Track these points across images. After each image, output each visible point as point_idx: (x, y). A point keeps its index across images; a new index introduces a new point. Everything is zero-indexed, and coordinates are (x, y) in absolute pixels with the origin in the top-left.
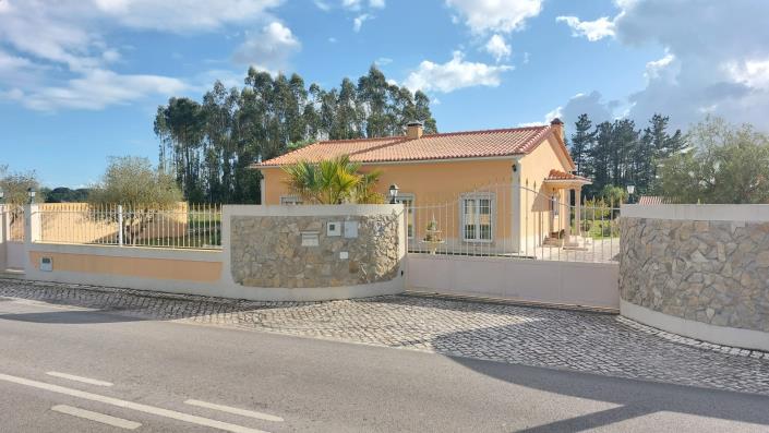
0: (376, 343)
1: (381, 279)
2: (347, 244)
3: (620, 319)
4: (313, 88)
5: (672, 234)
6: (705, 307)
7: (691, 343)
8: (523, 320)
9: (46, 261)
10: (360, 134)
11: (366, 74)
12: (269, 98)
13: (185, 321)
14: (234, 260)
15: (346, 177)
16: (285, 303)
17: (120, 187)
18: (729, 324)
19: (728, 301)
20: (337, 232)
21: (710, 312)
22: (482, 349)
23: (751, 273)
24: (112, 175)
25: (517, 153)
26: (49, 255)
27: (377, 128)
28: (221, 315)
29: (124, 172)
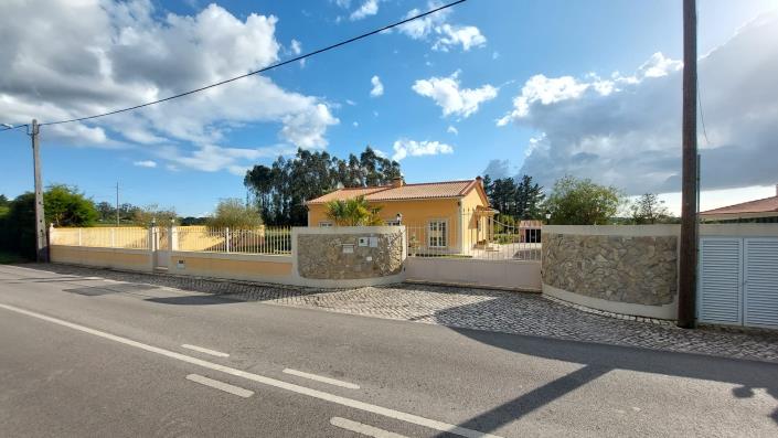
0: (400, 318)
1: (393, 274)
2: (372, 251)
3: (543, 296)
4: (334, 159)
5: (582, 244)
6: (605, 289)
7: (597, 312)
8: (487, 298)
9: (181, 262)
10: (362, 185)
11: (364, 151)
12: (309, 164)
13: (270, 302)
14: (300, 262)
15: (363, 211)
16: (333, 290)
17: (226, 216)
18: (622, 300)
19: (621, 286)
20: (365, 244)
21: (609, 293)
22: (471, 322)
23: (636, 268)
24: (220, 209)
25: (460, 195)
26: (183, 258)
27: (372, 182)
28: (294, 298)
29: (228, 207)
